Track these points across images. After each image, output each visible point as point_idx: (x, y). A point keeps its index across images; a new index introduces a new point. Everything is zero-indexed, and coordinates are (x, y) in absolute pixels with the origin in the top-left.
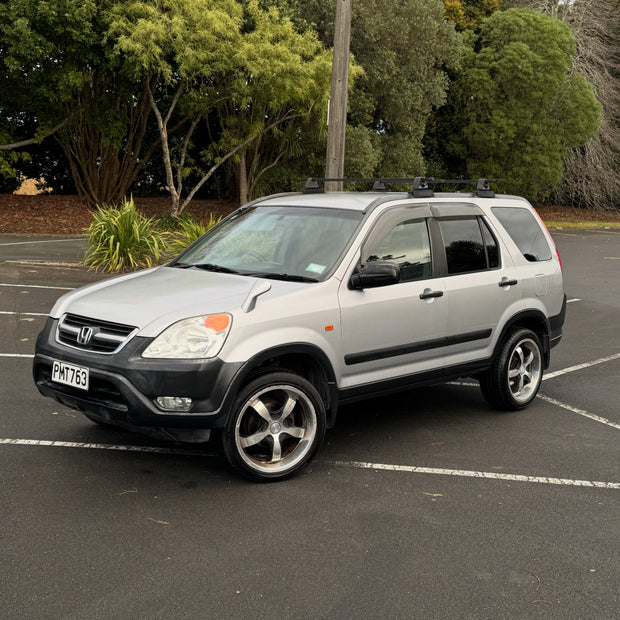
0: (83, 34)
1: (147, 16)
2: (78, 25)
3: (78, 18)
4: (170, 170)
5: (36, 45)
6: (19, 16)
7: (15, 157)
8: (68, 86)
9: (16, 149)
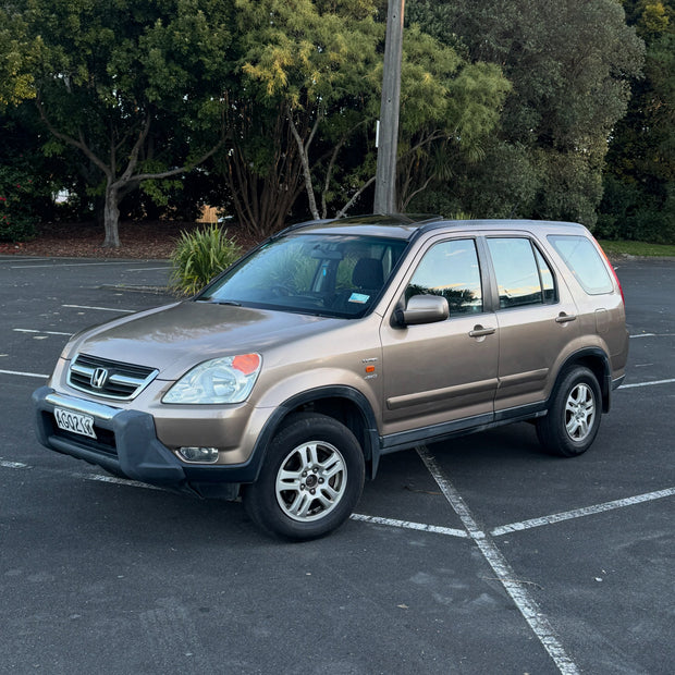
0: (215, 63)
1: (276, 42)
2: (209, 53)
3: (210, 47)
4: (312, 196)
5: (171, 74)
6: (154, 47)
7: (167, 185)
8: (206, 114)
9: (169, 178)
